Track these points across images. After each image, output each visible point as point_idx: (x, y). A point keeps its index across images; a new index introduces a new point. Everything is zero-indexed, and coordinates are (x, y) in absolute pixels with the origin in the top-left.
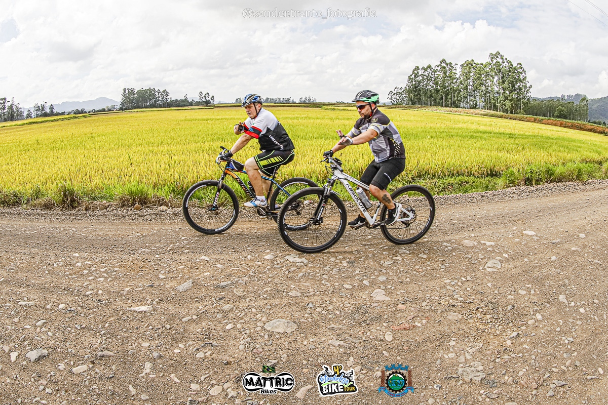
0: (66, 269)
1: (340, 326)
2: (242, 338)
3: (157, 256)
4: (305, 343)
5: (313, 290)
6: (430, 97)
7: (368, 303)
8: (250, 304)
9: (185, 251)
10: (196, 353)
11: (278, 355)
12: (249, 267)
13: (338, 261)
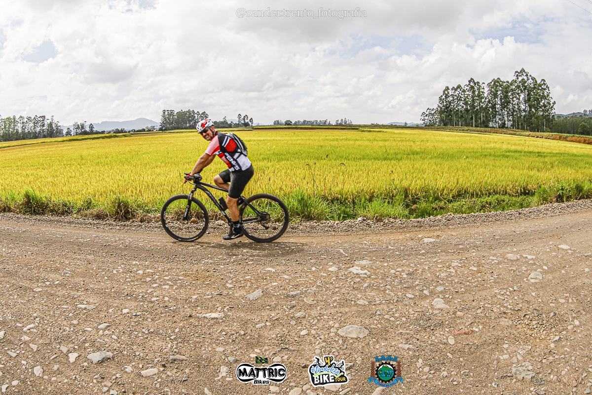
0: (127, 276)
1: (408, 332)
2: (317, 343)
3: (222, 267)
4: (378, 347)
5: (378, 299)
6: (461, 118)
7: (431, 311)
8: (322, 312)
9: (250, 263)
10: (273, 357)
11: (354, 358)
12: (315, 279)
13: (397, 273)
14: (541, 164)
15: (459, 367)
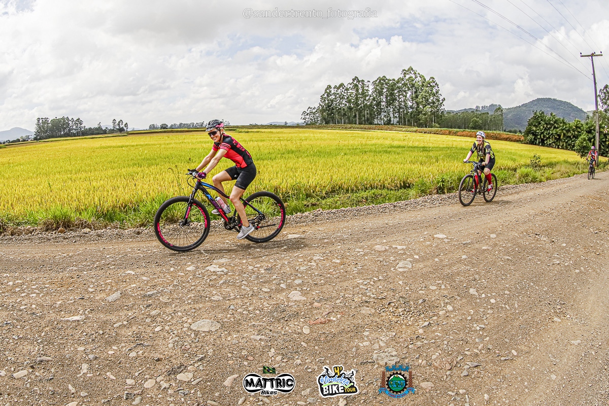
1: (261, 323)
2: (170, 338)
3: (85, 273)
4: (229, 339)
5: (233, 294)
6: (343, 116)
7: (286, 303)
8: (176, 309)
9: (111, 267)
10: (129, 353)
11: (205, 350)
12: (173, 278)
13: (256, 269)
14: (424, 158)
15: (314, 354)
